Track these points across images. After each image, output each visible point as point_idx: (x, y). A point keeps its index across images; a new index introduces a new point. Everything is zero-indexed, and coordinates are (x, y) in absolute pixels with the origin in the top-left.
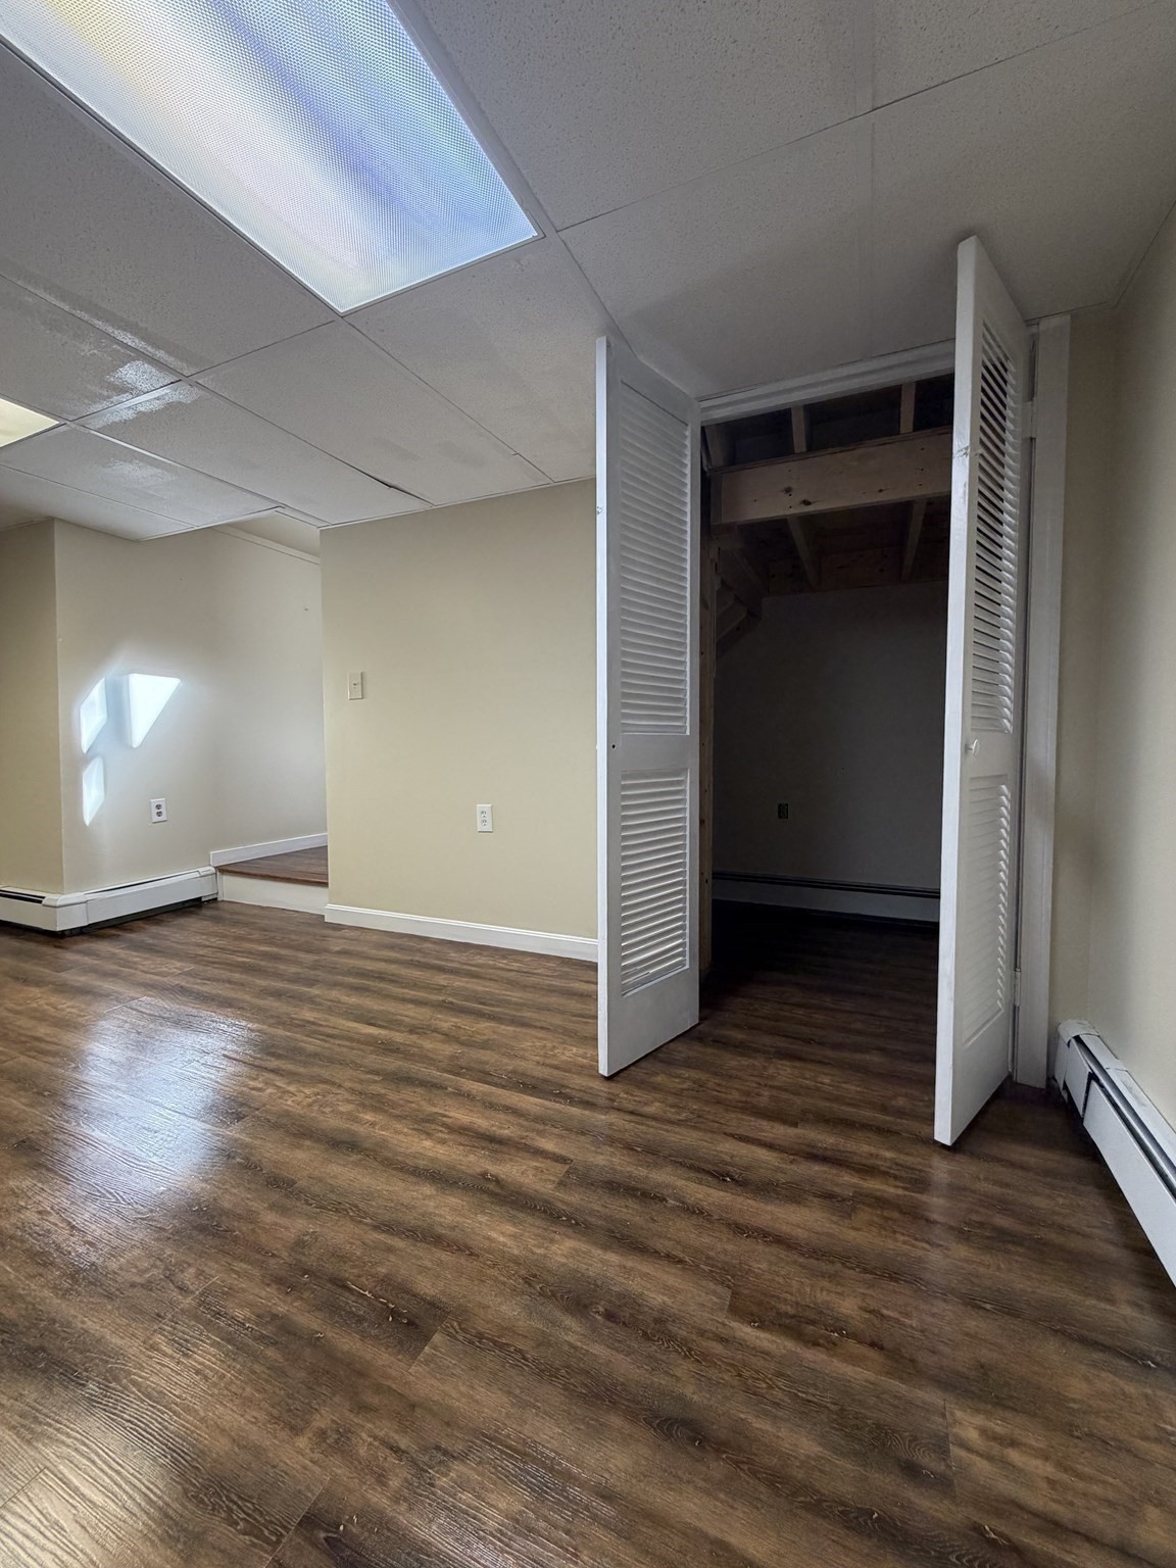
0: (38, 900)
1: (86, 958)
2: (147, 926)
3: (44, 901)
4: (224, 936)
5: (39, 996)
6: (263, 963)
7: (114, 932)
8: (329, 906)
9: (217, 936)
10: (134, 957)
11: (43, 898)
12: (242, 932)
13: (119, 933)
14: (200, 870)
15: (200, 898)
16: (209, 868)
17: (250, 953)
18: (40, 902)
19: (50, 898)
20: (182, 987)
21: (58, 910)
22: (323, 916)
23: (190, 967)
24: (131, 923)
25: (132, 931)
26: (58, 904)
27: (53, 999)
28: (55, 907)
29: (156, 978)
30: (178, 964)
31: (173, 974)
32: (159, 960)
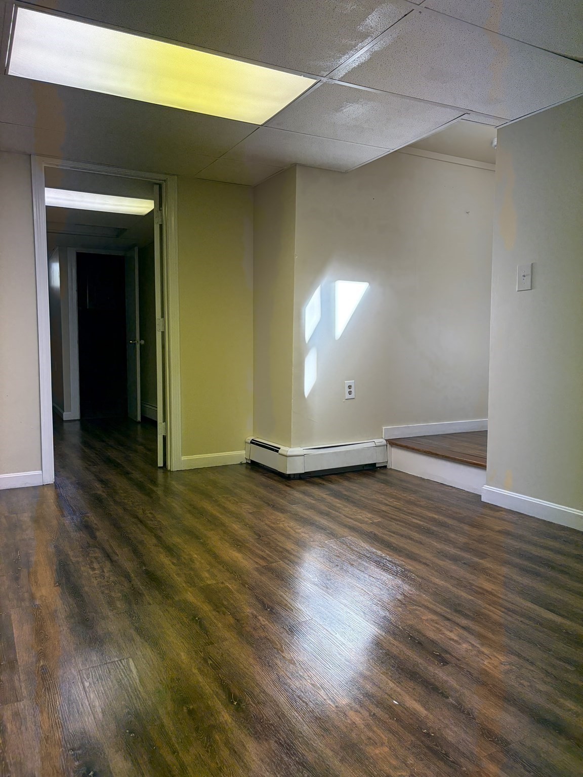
0: (276, 450)
1: (306, 497)
2: (341, 481)
3: (280, 451)
4: (398, 499)
5: (283, 519)
6: (434, 528)
7: (320, 481)
8: (486, 487)
9: (394, 498)
10: (337, 503)
11: (279, 448)
12: (412, 497)
13: (324, 483)
14: (376, 441)
15: (375, 464)
16: (381, 440)
17: (422, 517)
18: (277, 451)
19: (284, 449)
20: (375, 534)
21: (288, 458)
22: (480, 496)
23: (378, 519)
24: (331, 476)
25: (331, 482)
26: (289, 454)
27: (292, 524)
28: (286, 456)
29: (355, 523)
30: (369, 515)
31: (366, 523)
32: (354, 509)
